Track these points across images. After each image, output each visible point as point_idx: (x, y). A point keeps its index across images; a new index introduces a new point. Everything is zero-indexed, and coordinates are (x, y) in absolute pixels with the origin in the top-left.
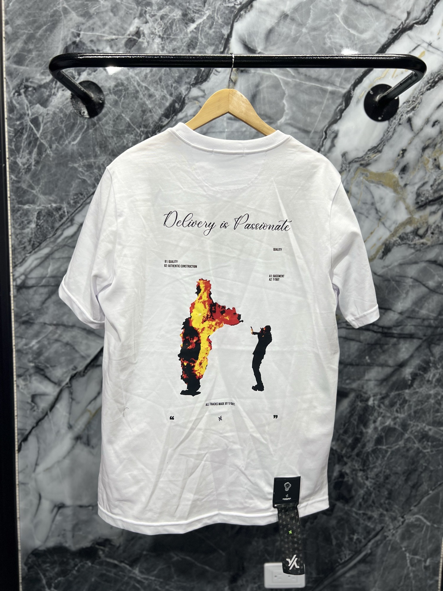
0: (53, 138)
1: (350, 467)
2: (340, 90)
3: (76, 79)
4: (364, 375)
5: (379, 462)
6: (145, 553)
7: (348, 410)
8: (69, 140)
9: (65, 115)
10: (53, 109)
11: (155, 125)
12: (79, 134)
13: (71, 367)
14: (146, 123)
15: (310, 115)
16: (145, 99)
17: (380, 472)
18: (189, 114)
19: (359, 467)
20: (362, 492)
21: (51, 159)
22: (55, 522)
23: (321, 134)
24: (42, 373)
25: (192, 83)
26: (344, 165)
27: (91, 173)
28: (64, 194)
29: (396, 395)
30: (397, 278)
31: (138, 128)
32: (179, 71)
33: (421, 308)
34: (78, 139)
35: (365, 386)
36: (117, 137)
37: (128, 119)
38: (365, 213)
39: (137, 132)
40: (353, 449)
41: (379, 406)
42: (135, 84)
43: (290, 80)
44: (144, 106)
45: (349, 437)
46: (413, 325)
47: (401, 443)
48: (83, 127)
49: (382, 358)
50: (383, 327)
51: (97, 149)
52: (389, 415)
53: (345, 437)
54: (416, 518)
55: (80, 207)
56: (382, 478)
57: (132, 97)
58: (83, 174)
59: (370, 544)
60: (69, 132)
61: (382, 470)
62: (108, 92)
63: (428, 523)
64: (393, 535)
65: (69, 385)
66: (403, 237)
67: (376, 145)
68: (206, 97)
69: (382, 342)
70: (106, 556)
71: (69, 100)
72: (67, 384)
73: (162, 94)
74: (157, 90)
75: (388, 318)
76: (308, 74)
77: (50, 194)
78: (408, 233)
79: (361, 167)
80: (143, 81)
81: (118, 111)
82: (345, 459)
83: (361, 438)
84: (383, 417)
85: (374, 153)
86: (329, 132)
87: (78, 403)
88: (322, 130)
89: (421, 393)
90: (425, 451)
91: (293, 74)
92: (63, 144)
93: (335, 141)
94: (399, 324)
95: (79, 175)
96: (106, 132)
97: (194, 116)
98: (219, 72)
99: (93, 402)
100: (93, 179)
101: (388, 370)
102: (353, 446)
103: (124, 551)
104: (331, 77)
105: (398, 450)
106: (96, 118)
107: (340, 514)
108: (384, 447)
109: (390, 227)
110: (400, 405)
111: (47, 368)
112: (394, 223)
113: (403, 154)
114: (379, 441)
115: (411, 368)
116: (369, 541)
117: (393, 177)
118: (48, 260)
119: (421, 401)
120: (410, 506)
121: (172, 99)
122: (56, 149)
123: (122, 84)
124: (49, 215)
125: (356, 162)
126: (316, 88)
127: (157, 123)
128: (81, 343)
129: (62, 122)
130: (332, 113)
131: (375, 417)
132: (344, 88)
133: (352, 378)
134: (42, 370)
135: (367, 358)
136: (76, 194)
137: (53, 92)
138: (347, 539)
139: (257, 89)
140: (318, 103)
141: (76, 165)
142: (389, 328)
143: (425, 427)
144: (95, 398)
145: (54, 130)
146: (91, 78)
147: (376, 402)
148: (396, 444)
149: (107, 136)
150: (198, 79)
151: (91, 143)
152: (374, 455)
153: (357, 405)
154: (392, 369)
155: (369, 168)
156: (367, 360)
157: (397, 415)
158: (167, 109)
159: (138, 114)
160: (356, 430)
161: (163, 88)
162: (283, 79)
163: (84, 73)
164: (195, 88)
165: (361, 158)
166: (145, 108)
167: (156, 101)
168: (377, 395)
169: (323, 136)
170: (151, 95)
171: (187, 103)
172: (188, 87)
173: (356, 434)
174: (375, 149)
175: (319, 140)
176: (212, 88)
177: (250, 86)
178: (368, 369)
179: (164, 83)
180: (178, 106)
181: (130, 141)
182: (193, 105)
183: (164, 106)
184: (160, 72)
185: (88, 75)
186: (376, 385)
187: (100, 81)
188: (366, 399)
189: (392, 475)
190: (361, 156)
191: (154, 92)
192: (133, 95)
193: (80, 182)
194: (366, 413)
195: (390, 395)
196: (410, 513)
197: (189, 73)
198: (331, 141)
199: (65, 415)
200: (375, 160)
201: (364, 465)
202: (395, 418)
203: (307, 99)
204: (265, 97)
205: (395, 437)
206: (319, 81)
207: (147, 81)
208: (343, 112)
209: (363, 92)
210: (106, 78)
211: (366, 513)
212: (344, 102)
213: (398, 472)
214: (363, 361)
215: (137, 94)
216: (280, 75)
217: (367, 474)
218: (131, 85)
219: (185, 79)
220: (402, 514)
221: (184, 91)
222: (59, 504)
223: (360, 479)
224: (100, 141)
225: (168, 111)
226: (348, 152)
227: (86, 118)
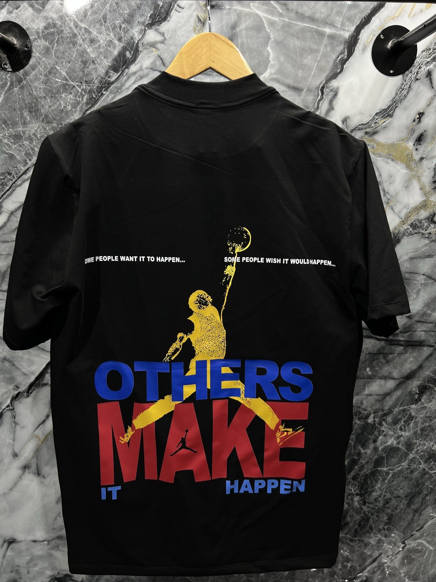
2: (342, 32)
4: (365, 389)
5: (379, 485)
11: (101, 82)
12: (1, 93)
13: (12, 386)
14: (89, 78)
15: (302, 67)
16: (86, 46)
17: (380, 496)
18: (144, 66)
19: (355, 491)
20: (358, 517)
22: (6, 558)
23: (316, 92)
25: (147, 23)
27: (20, 146)
29: (400, 411)
30: (407, 275)
31: (77, 85)
33: (434, 310)
34: (1, 100)
35: (365, 402)
36: (52, 97)
37: (64, 74)
39: (78, 91)
40: (350, 472)
41: (380, 424)
42: (72, 25)
43: (276, 19)
44: (85, 55)
46: (422, 331)
47: (405, 464)
48: (6, 84)
49: (386, 370)
51: (26, 114)
52: (391, 433)
54: (418, 542)
55: (8, 190)
56: (382, 502)
58: (10, 147)
59: (366, 571)
61: (382, 494)
62: (36, 37)
63: (431, 548)
64: (392, 561)
65: (11, 408)
66: (416, 224)
67: (386, 108)
68: (166, 42)
69: (385, 352)
72: (8, 406)
73: (108, 38)
74: (100, 34)
76: (300, 11)
78: (422, 220)
79: (366, 137)
80: (81, 21)
81: (50, 62)
83: (359, 460)
84: (384, 436)
85: (384, 117)
86: (326, 90)
87: (23, 427)
88: (317, 88)
89: (430, 408)
90: (432, 472)
91: (281, 11)
93: (334, 103)
94: (407, 330)
95: (3, 148)
96: (36, 91)
98: (183, 8)
99: (41, 426)
100: (23, 153)
101: (392, 383)
104: (329, 15)
105: (401, 471)
106: (21, 71)
108: (385, 469)
109: (400, 212)
110: (404, 422)
112: (405, 207)
113: (420, 118)
114: (379, 462)
115: (420, 380)
116: (366, 568)
117: (407, 148)
119: (430, 417)
120: (413, 531)
121: (122, 45)
123: (55, 25)
125: (359, 129)
126: (310, 30)
127: (102, 78)
128: (22, 358)
130: (331, 64)
131: (375, 435)
132: (347, 31)
135: (368, 369)
136: (3, 174)
138: (340, 566)
139: (233, 32)
140: (312, 51)
143: (433, 445)
144: (44, 422)
146: (13, 18)
147: (377, 420)
148: (399, 465)
149: (38, 96)
150: (155, 18)
151: (17, 106)
152: (373, 477)
153: (355, 423)
154: (397, 382)
155: (376, 137)
156: (368, 372)
157: (400, 433)
158: (115, 60)
159: (77, 66)
160: (353, 451)
161: (109, 31)
162: (268, 18)
163: (3, 10)
164: (151, 30)
165: (366, 124)
166: (87, 58)
167: (100, 48)
168: (379, 412)
169: (318, 95)
170: (94, 39)
171: (141, 52)
172: (141, 29)
173: (353, 455)
174: (384, 113)
175: (314, 101)
176: (175, 31)
177: (224, 28)
178: (368, 383)
179: (110, 23)
180: (130, 55)
181: (69, 103)
182: (150, 53)
183: (111, 56)
184: (104, 8)
185: (8, 13)
186: (377, 401)
187: (25, 21)
188: (366, 416)
189: (393, 499)
190: (366, 122)
191: (97, 35)
192: (69, 40)
193: (6, 158)
194: (365, 431)
195: (393, 411)
196: (412, 538)
197: (143, 10)
198: (328, 102)
199: (9, 443)
200: (384, 126)
201: (361, 489)
202: (399, 437)
203: (299, 45)
204: (244, 42)
205: (397, 457)
206: (314, 20)
207: (88, 21)
208: (345, 64)
209: (372, 36)
210: (32, 17)
211: (362, 539)
212: (346, 50)
213: (399, 495)
214: (363, 374)
215: (74, 38)
216: (263, 12)
217: (365, 498)
218: (66, 27)
219: (137, 18)
220: (403, 539)
221: (136, 35)
222: (9, 539)
223: (356, 504)
224: (29, 103)
225: (117, 61)
226: (350, 116)
227: (9, 71)
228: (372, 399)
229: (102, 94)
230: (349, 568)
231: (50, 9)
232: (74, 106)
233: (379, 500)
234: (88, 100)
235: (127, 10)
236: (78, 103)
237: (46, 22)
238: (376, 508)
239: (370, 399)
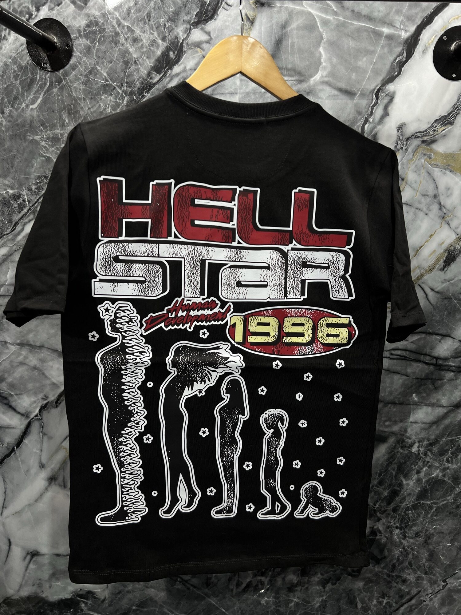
0: (6, 99)
1: (384, 524)
2: (401, 33)
3: (33, 16)
4: (410, 416)
5: (421, 519)
6: (134, 608)
7: (386, 457)
8: (27, 102)
9: (20, 67)
10: (5, 59)
11: (142, 83)
12: (40, 94)
13: (41, 396)
14: (130, 79)
15: (356, 69)
16: (128, 45)
17: (421, 531)
18: (188, 68)
19: (394, 524)
20: (397, 552)
21: (3, 129)
22: (28, 571)
23: (371, 96)
24: (5, 401)
25: (193, 21)
26: (399, 142)
27: (57, 149)
28: (22, 176)
29: (447, 441)
31: (118, 87)
32: (175, 3)
34: (39, 101)
35: (409, 430)
36: (92, 98)
37: (105, 74)
38: (425, 209)
39: (119, 93)
40: (389, 503)
41: (425, 454)
42: (114, 23)
43: (330, 18)
44: (127, 55)
45: (384, 489)
47: (450, 498)
48: (45, 84)
49: (434, 397)
50: (437, 358)
51: (65, 116)
52: (437, 464)
53: (380, 489)
54: (460, 582)
56: (423, 537)
57: (110, 42)
58: (47, 150)
59: (403, 608)
60: (27, 91)
61: (423, 528)
62: (78, 35)
64: (431, 599)
65: (39, 417)
67: (446, 114)
68: (212, 42)
69: (434, 377)
70: (89, 609)
71: (25, 46)
72: (36, 416)
73: (152, 38)
74: (144, 32)
75: (446, 348)
76: (356, 9)
77: (5, 177)
79: (423, 145)
80: (124, 19)
81: (91, 61)
82: (378, 514)
83: (400, 491)
84: (429, 467)
85: (443, 125)
86: (381, 95)
87: (50, 438)
88: (372, 92)
91: (335, 9)
92: (19, 109)
93: (390, 108)
95: (41, 151)
96: (76, 92)
97: (195, 70)
98: (231, 6)
101: (440, 411)
102: (390, 500)
103: (110, 605)
105: (446, 506)
106: (61, 71)
107: (369, 575)
108: (428, 503)
109: (457, 228)
110: (452, 453)
111: (12, 396)
114: (422, 495)
116: (402, 605)
118: (6, 263)
120: (455, 569)
121: (165, 44)
122: (10, 115)
123: (97, 23)
124: (5, 204)
125: (415, 138)
126: (366, 30)
127: (144, 79)
128: (52, 367)
129: (16, 77)
131: (419, 466)
132: (406, 31)
133: (393, 419)
134: (6, 398)
135: (414, 395)
136: (39, 177)
137: (3, 36)
138: (375, 602)
139: (284, 31)
140: (368, 53)
141: (37, 138)
142: (446, 359)
145: (6, 88)
146: (54, 15)
147: (422, 449)
148: (444, 499)
149: (77, 97)
150: (201, 16)
151: (56, 107)
152: (415, 510)
153: (398, 452)
154: (445, 410)
155: (434, 146)
156: (414, 398)
157: (447, 465)
158: (158, 60)
159: (118, 67)
160: (394, 480)
161: (152, 29)
162: (321, 17)
163: (44, 7)
164: (196, 29)
165: (424, 131)
166: (128, 58)
167: (143, 48)
168: (424, 441)
169: (373, 100)
170: (137, 38)
171: (185, 52)
172: (186, 28)
173: (394, 486)
174: (444, 120)
175: (367, 106)
176: (221, 30)
177: (274, 27)
178: (414, 410)
179: (154, 22)
180: (174, 55)
181: (109, 105)
182: (195, 54)
183: (154, 56)
184: (149, 5)
185: (49, 10)
186: (423, 429)
187: (66, 19)
188: (410, 445)
189: (434, 534)
190: (424, 130)
191: (140, 34)
192: (111, 40)
193: (43, 162)
194: (408, 461)
195: (440, 441)
196: (454, 576)
197: (189, 8)
198: (383, 108)
199: (36, 452)
200: (443, 135)
201: (402, 522)
202: (445, 469)
203: (354, 46)
204: (295, 42)
205: (443, 491)
206: (371, 19)
207: (131, 19)
208: (403, 66)
209: (434, 37)
210: (74, 14)
211: (400, 575)
212: (404, 51)
213: (442, 531)
214: (409, 400)
215: (116, 37)
216: (316, 10)
217: (405, 532)
218: (109, 25)
219: (182, 16)
220: (444, 577)
221: (181, 34)
222: (33, 552)
223: (395, 537)
224: (68, 105)
225: (160, 62)
226: (406, 123)
227: (48, 71)
228: (417, 427)
229: (144, 96)
230: (384, 604)
231: (93, 6)
232: (114, 108)
233: (420, 535)
234: (128, 101)
235: (172, 8)
236: (118, 105)
237: (88, 19)
238: (417, 543)
239: (415, 427)
